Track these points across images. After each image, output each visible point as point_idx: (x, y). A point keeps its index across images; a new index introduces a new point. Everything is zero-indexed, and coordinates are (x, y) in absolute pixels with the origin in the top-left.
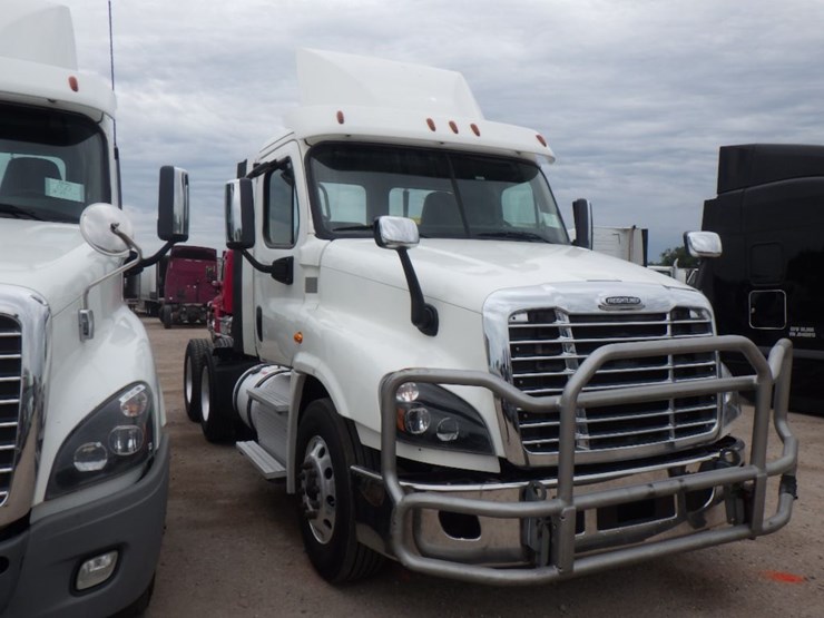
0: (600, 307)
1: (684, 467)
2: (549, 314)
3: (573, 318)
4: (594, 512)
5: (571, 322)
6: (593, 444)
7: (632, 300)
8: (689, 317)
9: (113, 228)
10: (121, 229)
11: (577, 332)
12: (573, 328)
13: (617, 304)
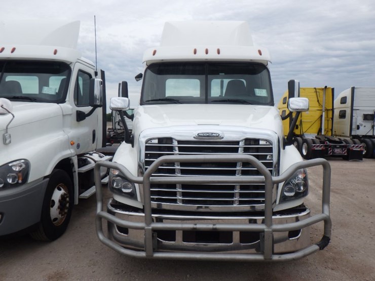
0: (194, 137)
1: (256, 220)
2: (169, 140)
3: (179, 142)
4: (181, 232)
5: (178, 144)
6: (184, 202)
7: (214, 135)
8: (259, 144)
9: (2, 106)
10: (5, 107)
11: (181, 149)
12: (179, 147)
13: (204, 136)
